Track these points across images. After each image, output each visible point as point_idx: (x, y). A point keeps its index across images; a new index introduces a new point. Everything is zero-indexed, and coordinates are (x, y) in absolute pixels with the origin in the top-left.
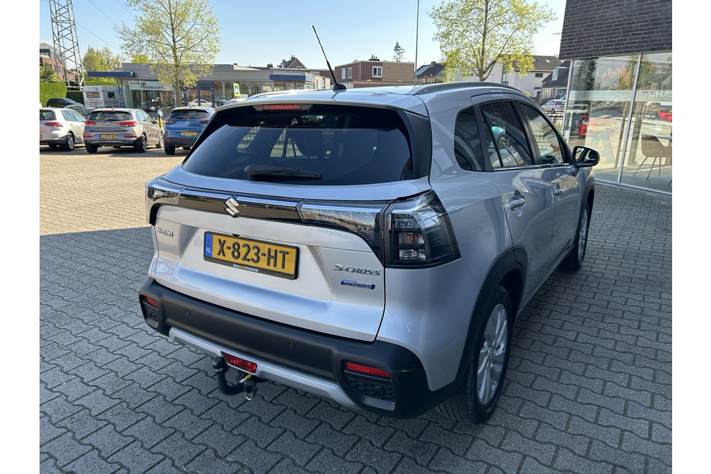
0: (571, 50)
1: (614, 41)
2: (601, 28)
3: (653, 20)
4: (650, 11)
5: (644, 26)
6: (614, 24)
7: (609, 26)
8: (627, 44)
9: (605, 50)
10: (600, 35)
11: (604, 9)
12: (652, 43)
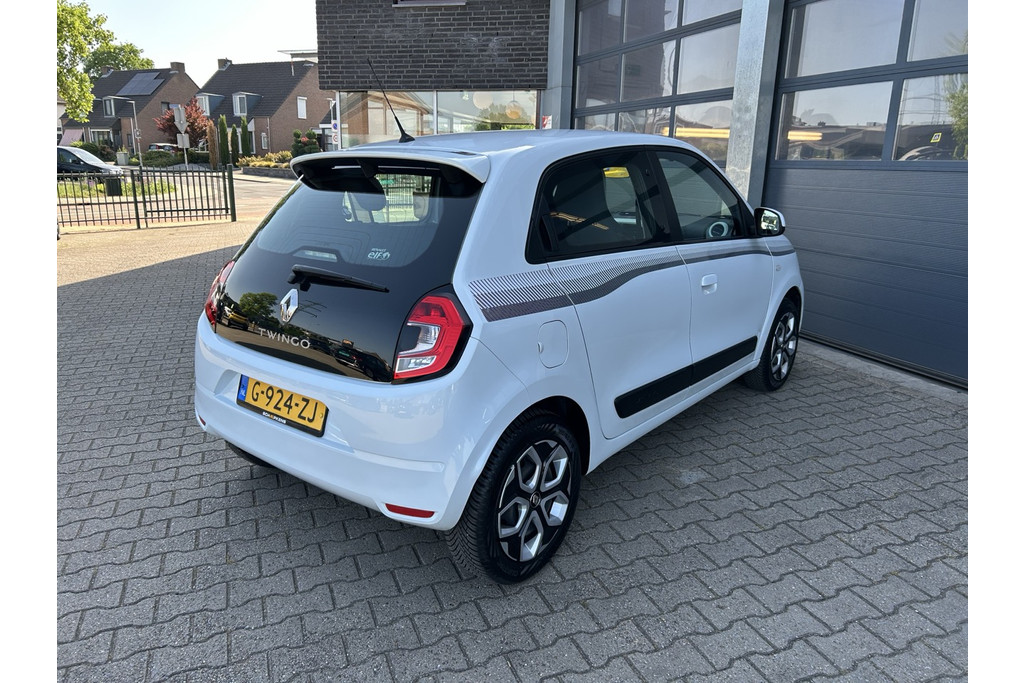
0: (339, 77)
1: (402, 72)
2: (379, 52)
3: (450, 51)
4: (444, 39)
5: (439, 56)
6: (397, 50)
7: (391, 52)
8: (420, 77)
9: (391, 82)
10: (380, 62)
11: (378, 27)
12: (453, 80)
